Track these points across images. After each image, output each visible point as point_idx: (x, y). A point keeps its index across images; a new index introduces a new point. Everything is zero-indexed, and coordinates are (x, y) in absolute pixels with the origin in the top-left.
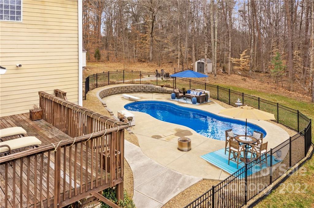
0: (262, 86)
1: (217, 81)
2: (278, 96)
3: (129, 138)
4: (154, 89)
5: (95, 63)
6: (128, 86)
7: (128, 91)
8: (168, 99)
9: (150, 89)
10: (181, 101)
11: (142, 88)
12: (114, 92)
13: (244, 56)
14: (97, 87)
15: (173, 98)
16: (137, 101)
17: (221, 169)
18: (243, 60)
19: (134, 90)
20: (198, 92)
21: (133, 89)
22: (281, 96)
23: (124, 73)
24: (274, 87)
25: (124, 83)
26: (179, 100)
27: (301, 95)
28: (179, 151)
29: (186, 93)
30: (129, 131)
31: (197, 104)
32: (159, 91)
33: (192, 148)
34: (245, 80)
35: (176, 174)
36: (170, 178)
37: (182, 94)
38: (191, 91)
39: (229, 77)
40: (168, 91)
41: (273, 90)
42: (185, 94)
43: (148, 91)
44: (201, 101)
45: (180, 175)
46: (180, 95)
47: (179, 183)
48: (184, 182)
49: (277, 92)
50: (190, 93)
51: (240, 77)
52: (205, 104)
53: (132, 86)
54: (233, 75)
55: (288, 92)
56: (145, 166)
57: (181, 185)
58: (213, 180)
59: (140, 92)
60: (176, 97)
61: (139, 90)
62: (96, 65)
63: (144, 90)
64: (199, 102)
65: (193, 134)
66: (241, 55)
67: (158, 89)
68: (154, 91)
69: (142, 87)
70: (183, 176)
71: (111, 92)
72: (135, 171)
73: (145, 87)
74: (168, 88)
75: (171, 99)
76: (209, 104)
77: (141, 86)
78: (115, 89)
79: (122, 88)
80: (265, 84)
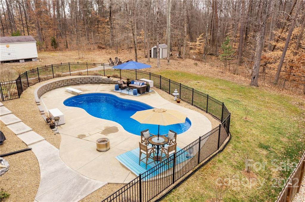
0: (211, 71)
1: (169, 67)
2: (222, 80)
3: (52, 140)
4: (101, 80)
5: (52, 52)
6: (74, 79)
7: (75, 84)
8: (112, 91)
9: (97, 80)
10: (124, 92)
11: (89, 80)
12: (59, 85)
13: (200, 39)
14: (40, 82)
15: (117, 89)
16: (79, 94)
17: (130, 170)
18: (199, 43)
19: (81, 82)
20: (141, 83)
21: (79, 81)
22: (224, 80)
23: (69, 65)
24: (221, 71)
25: (70, 75)
26: (122, 91)
27: (243, 79)
28: (97, 152)
29: (130, 83)
30: (55, 132)
31: (138, 95)
32: (105, 82)
33: (111, 148)
34: (196, 64)
35: (83, 179)
36: (76, 184)
37: (126, 85)
38: (134, 81)
39: (183, 62)
40: (114, 82)
41: (220, 74)
42: (129, 85)
43: (95, 82)
44: (141, 92)
45: (87, 180)
46: (123, 86)
47: (82, 189)
48: (88, 187)
49: (223, 76)
50: (133, 84)
51: (193, 62)
52: (146, 94)
53: (78, 78)
54: (187, 60)
55: (233, 76)
56: (56, 172)
57: (84, 191)
58: (118, 184)
59: (87, 83)
60: (120, 88)
61: (86, 82)
62: (52, 54)
63: (91, 82)
64: (140, 93)
65: (119, 131)
66: (198, 39)
67: (105, 80)
68: (101, 82)
69: (89, 78)
70: (89, 182)
71: (55, 85)
72: (44, 178)
73: (92, 78)
74: (116, 78)
75: (115, 91)
76: (149, 95)
77: (87, 78)
78: (60, 82)
79: (67, 81)
80: (214, 68)
